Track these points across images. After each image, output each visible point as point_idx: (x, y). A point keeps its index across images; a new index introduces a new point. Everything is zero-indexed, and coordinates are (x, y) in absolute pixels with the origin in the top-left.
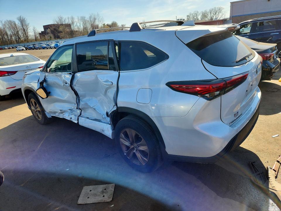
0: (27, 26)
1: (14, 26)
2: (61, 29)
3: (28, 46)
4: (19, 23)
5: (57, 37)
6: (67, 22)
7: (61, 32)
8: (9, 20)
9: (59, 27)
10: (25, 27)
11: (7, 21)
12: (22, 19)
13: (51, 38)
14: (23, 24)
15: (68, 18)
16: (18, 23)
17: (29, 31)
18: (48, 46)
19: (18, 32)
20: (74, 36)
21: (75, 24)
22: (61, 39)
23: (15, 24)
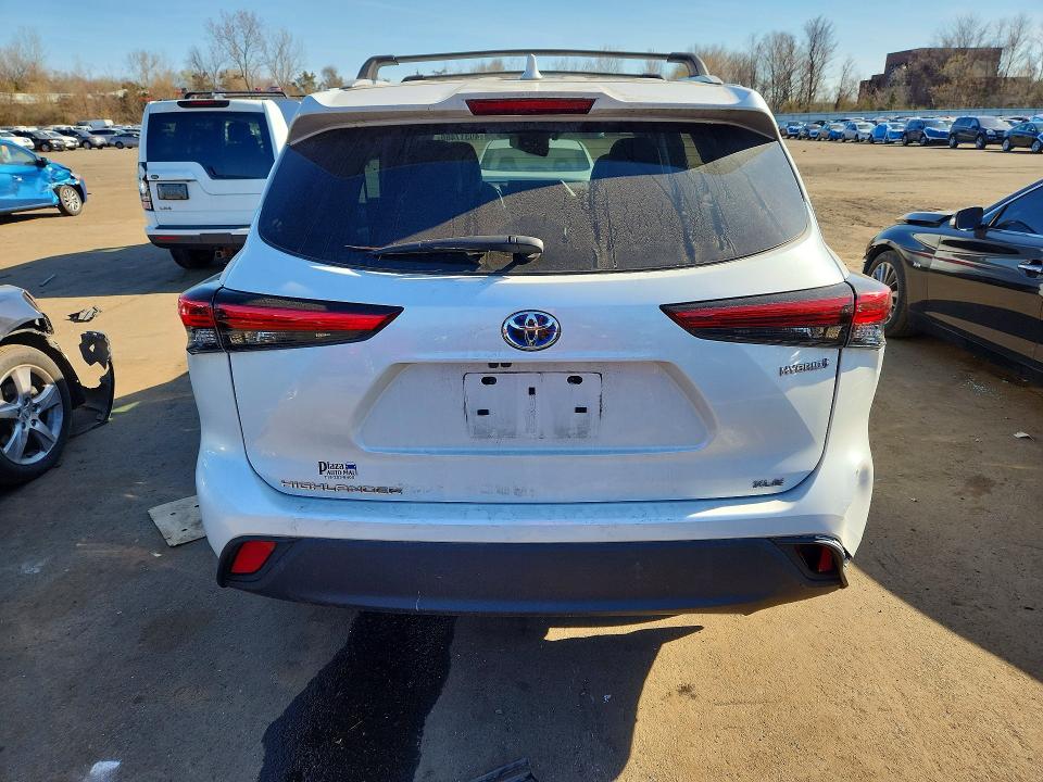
0: (824, 53)
1: (785, 52)
2: (950, 68)
3: (789, 125)
4: (803, 44)
5: (921, 100)
6: (989, 40)
7: (947, 80)
8: (779, 31)
9: (945, 61)
10: (819, 56)
11: (774, 33)
12: (820, 25)
13: (893, 100)
14: (817, 45)
15: (1002, 25)
16: (802, 42)
17: (826, 71)
18: (850, 133)
19: (789, 74)
20: (994, 98)
21: (1021, 49)
22: (935, 107)
23: (791, 47)
